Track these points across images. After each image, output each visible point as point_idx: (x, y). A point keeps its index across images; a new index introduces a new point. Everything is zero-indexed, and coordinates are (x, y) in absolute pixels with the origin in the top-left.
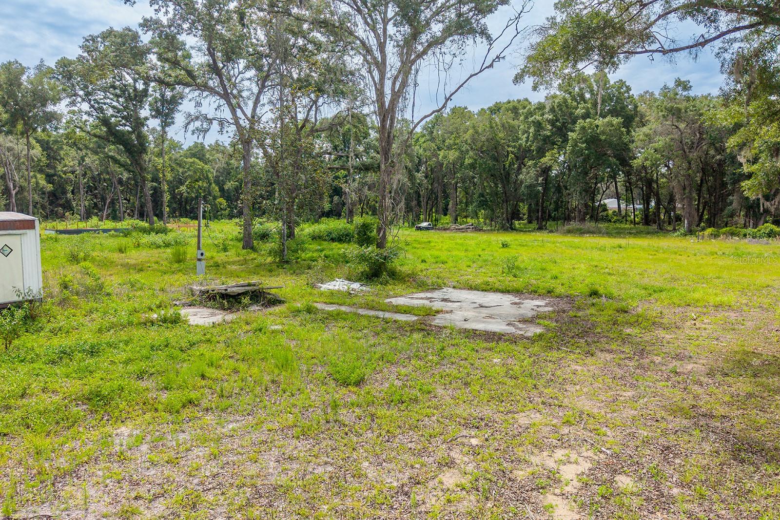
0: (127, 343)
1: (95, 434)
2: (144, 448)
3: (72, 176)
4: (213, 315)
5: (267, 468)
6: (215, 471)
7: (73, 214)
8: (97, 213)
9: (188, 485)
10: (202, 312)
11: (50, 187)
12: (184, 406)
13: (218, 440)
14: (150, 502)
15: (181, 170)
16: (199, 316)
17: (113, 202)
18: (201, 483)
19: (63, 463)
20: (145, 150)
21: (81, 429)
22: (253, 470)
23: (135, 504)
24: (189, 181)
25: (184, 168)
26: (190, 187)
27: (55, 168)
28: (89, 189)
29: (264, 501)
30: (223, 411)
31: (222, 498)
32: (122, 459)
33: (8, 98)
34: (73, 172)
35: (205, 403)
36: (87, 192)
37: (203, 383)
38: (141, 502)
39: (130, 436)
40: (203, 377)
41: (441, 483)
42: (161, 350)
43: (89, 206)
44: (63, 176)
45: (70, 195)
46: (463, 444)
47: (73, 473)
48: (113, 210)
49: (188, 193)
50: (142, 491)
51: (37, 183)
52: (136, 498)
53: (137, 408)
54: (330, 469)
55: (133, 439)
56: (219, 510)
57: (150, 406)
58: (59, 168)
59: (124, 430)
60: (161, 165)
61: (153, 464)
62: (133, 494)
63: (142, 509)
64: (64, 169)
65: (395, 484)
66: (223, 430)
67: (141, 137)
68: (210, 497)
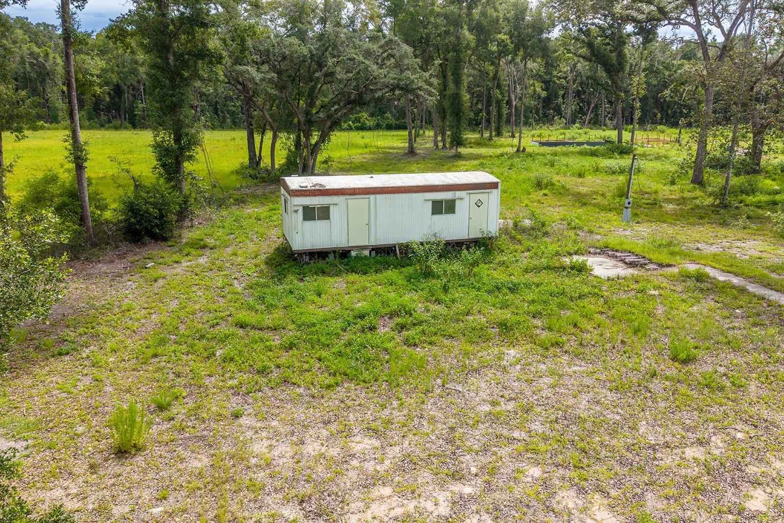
0: (538, 286)
1: (496, 350)
2: (518, 367)
3: (563, 81)
4: (615, 266)
5: (580, 404)
6: (549, 395)
7: (560, 118)
8: (581, 117)
9: (531, 398)
10: (608, 262)
11: (544, 94)
12: (552, 345)
13: (560, 376)
14: (507, 401)
15: (667, 73)
16: (603, 266)
17: (596, 107)
18: (537, 400)
19: (475, 363)
20: (623, 68)
21: (490, 344)
22: (571, 402)
23: (500, 399)
24: (675, 84)
25: (671, 71)
26: (675, 91)
27: (551, 74)
28: (578, 94)
29: (566, 422)
30: (576, 356)
31: (544, 412)
32: (504, 370)
33: (514, 30)
34: (565, 78)
35: (566, 348)
36: (575, 98)
37: (573, 330)
38: (503, 399)
39: (514, 357)
40: (575, 325)
41: (683, 453)
42: (557, 297)
43: (575, 110)
44: (557, 81)
45: (560, 100)
46: (728, 434)
47: (477, 371)
48: (596, 115)
49: (672, 97)
50: (506, 393)
51: (535, 90)
52: (502, 396)
53: (525, 338)
54: (618, 418)
55: (515, 360)
56: (539, 418)
57: (533, 339)
58: (555, 73)
59: (512, 352)
60: (637, 82)
61: (519, 380)
62: (501, 394)
63: (502, 403)
64: (559, 75)
65: (653, 442)
66: (568, 370)
67: (621, 56)
68: (539, 409)
